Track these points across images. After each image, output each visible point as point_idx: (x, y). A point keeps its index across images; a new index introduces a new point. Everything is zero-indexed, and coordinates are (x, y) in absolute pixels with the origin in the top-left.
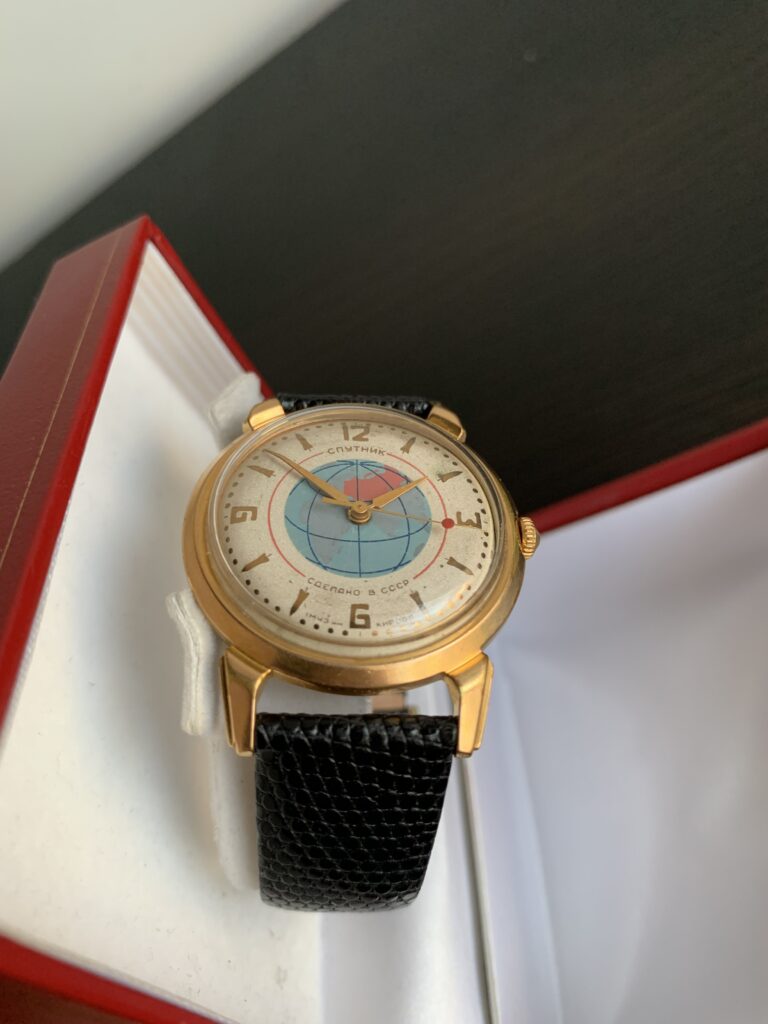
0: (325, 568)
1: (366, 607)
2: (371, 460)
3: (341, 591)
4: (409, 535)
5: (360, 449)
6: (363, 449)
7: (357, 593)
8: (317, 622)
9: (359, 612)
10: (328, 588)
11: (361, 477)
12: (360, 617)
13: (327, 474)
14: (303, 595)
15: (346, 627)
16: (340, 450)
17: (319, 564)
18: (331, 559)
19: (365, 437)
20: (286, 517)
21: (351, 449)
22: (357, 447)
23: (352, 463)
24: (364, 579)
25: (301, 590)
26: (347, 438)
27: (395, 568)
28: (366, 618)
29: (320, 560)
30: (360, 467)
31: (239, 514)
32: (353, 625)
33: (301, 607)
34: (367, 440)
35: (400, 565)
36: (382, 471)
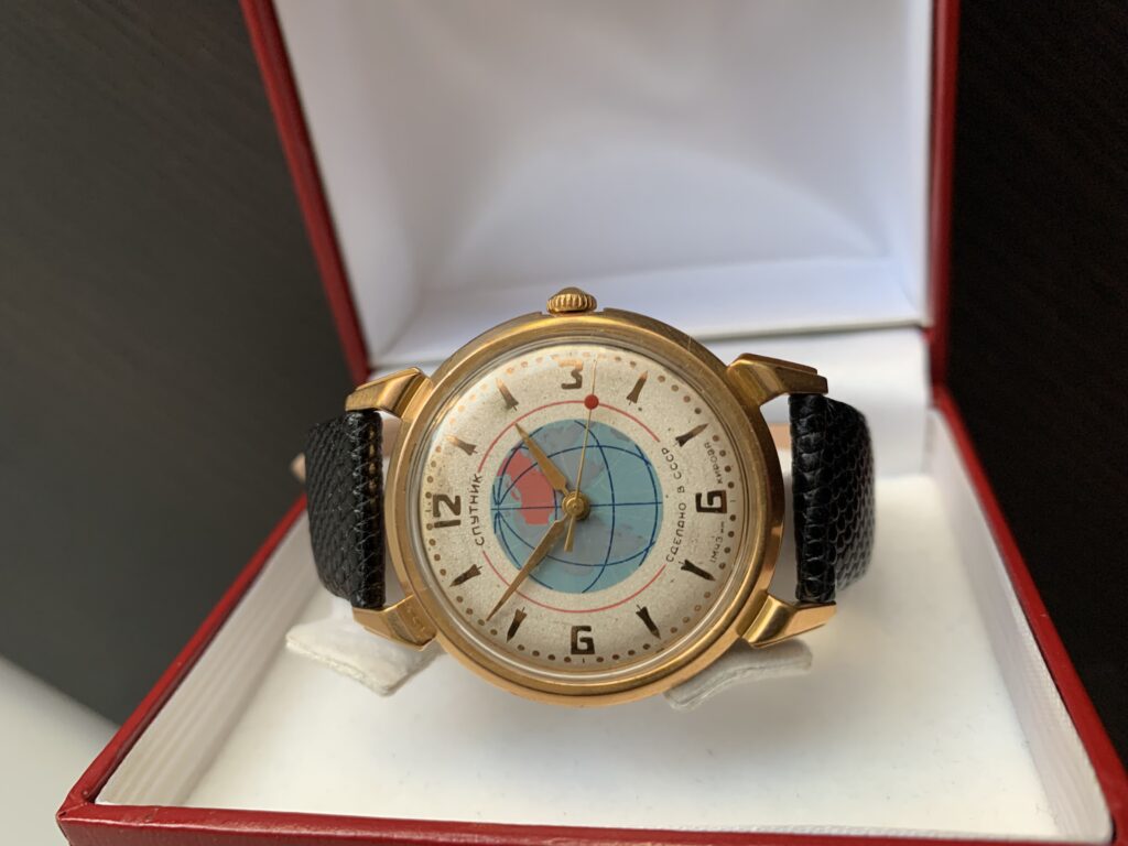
0: (652, 543)
1: (698, 497)
2: (490, 492)
3: (681, 525)
4: (600, 447)
5: (473, 506)
6: (474, 502)
7: (682, 507)
8: (721, 550)
9: (704, 503)
10: (678, 539)
11: (519, 504)
12: (710, 502)
13: (515, 544)
14: (688, 566)
15: (726, 517)
16: (476, 531)
17: (647, 550)
18: (640, 537)
19: (453, 501)
20: (584, 592)
21: (476, 518)
22: (471, 510)
23: (498, 516)
24: (664, 498)
25: (683, 568)
26: (457, 523)
27: (647, 463)
28: (711, 495)
29: (642, 549)
30: (502, 506)
31: (583, 646)
32: (722, 510)
33: (703, 567)
34: (458, 498)
35: (642, 457)
36: (507, 478)
